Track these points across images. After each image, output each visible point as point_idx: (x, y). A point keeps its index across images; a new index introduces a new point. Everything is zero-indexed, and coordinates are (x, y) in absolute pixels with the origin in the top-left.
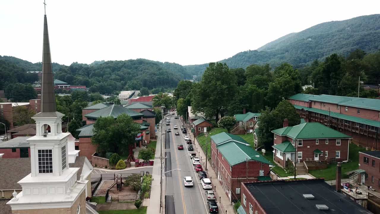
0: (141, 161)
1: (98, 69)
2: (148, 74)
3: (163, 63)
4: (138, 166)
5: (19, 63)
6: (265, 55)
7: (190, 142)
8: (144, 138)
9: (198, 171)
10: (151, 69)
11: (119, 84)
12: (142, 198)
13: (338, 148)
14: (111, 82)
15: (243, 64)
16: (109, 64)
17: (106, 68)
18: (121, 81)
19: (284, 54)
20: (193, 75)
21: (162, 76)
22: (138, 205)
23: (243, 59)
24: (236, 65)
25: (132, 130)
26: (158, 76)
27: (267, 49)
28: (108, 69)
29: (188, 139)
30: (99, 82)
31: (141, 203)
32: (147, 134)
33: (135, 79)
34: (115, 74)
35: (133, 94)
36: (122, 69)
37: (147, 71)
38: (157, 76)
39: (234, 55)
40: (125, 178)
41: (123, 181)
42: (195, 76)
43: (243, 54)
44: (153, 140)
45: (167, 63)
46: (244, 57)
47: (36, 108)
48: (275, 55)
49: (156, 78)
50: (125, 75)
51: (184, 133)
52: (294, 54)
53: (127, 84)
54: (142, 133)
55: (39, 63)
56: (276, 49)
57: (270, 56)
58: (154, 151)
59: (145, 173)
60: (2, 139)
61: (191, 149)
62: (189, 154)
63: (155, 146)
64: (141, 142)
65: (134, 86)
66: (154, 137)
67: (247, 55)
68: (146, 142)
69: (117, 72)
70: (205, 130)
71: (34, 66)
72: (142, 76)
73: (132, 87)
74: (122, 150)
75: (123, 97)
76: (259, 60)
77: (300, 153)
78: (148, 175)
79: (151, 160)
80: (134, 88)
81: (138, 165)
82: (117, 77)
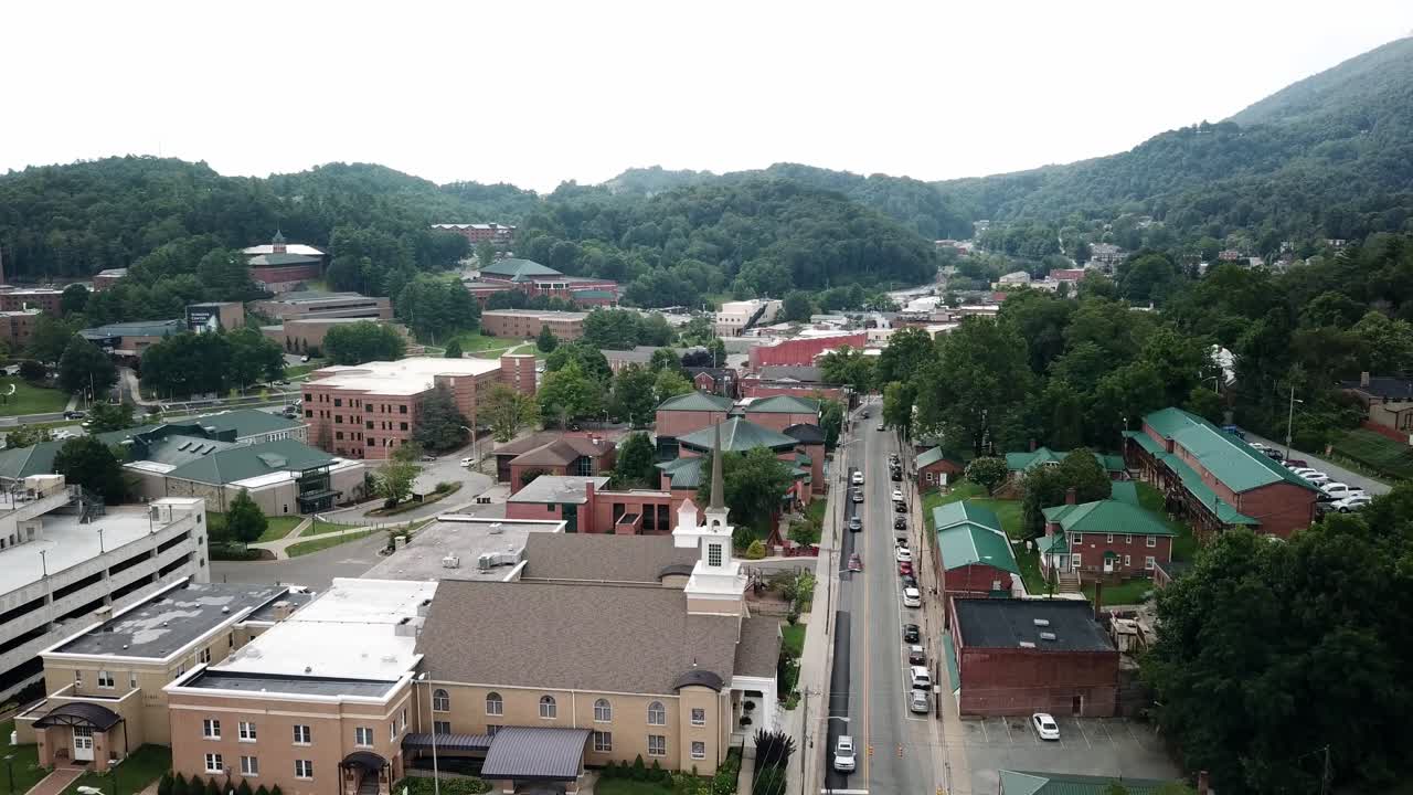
0: (794, 545)
1: (649, 216)
2: (808, 234)
3: (867, 177)
4: (788, 556)
5: (399, 188)
6: (1267, 141)
7: (902, 508)
8: (799, 496)
9: (902, 574)
10: (821, 216)
11: (715, 272)
12: (799, 609)
13: (1151, 552)
14: (691, 266)
15: (1175, 180)
16: (684, 200)
17: (674, 213)
18: (721, 259)
19: (1348, 135)
20: (976, 220)
21: (856, 241)
22: (792, 620)
23: (1172, 161)
24: (1144, 182)
25: (776, 481)
26: (845, 242)
27: (1283, 111)
28: (681, 218)
29: (900, 498)
30: (654, 263)
31: (796, 618)
32: (807, 484)
33: (766, 254)
34: (704, 235)
35: (761, 312)
36: (724, 216)
37: (807, 221)
38: (840, 243)
39: (1139, 144)
40: (767, 576)
41: (765, 581)
42: (982, 226)
43: (1179, 140)
44: (819, 497)
45: (879, 177)
46: (1179, 150)
47: (518, 378)
48: (1310, 142)
49: (835, 247)
50: (734, 236)
51: (894, 479)
52: (1394, 138)
53: (742, 273)
54: (795, 483)
55: (457, 184)
56: (1322, 113)
57: (1287, 144)
58: (819, 525)
59: (803, 571)
60: (466, 464)
61: (901, 526)
62: (895, 534)
63: (823, 512)
64: (792, 503)
65: (764, 280)
66: (821, 489)
67: (1196, 142)
68: (804, 504)
69: (708, 229)
70: (943, 479)
71: (443, 198)
72: (789, 243)
73: (756, 284)
74: (756, 519)
75: (729, 322)
76: (1239, 161)
77: (1078, 556)
78: (808, 573)
79: (813, 545)
80: (763, 289)
81: (789, 552)
82: (711, 246)
